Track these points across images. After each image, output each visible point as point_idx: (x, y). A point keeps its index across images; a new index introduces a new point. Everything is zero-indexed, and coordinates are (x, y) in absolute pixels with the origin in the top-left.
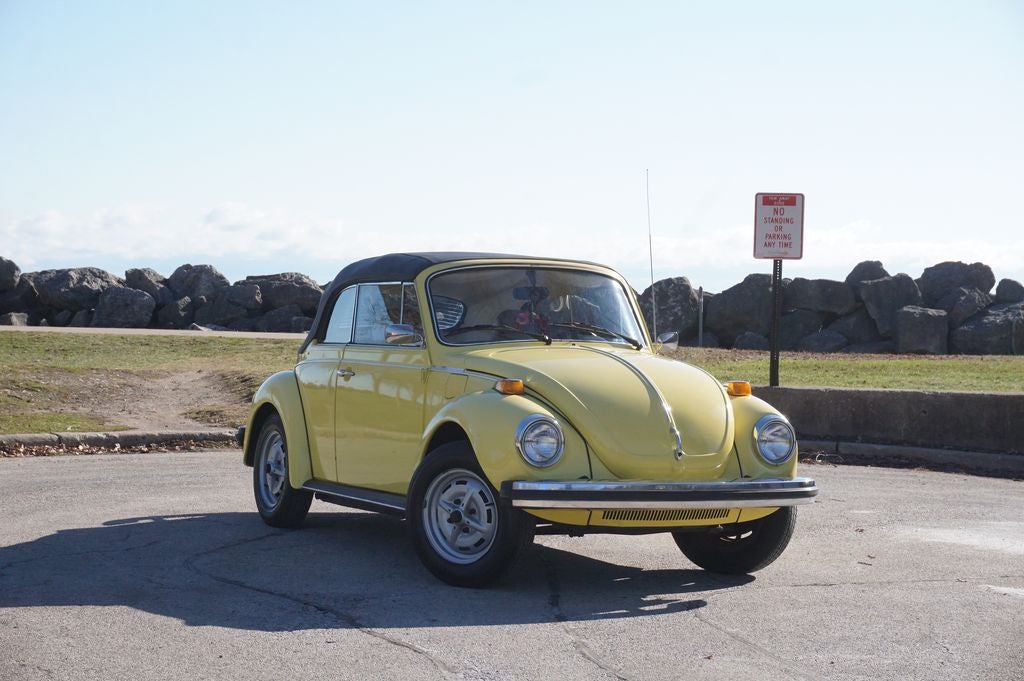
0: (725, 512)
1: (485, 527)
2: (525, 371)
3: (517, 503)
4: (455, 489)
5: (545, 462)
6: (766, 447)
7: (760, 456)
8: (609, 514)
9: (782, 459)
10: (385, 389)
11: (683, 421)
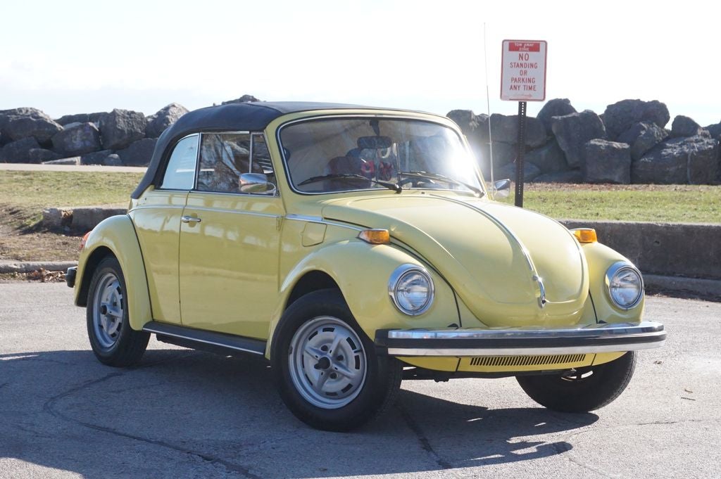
0: (581, 357)
1: (352, 372)
2: (389, 221)
3: (392, 351)
4: (322, 335)
5: (418, 311)
6: (616, 292)
7: (613, 302)
8: (476, 360)
9: (631, 306)
10: (250, 240)
11: (543, 269)
